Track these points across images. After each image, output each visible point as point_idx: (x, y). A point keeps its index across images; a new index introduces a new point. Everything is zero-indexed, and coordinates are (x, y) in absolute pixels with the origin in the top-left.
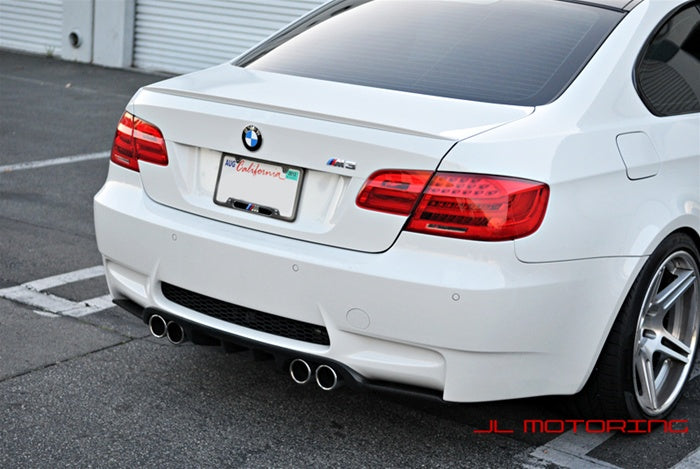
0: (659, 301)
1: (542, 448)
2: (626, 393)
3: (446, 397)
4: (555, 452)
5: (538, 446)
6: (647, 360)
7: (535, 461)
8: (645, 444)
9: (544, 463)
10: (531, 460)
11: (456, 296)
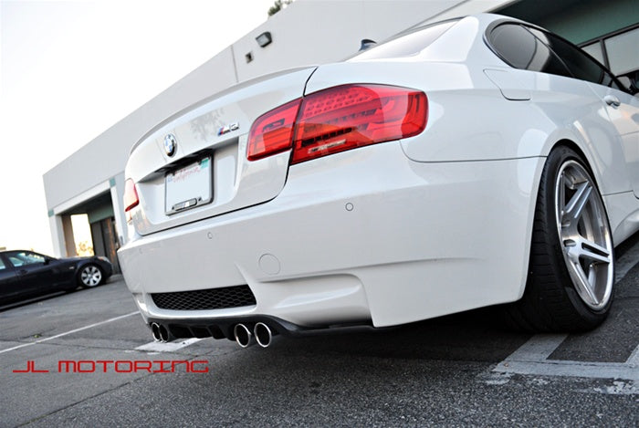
0: (569, 211)
1: (503, 362)
2: (567, 289)
3: (376, 324)
4: (516, 364)
5: (499, 362)
6: (575, 264)
7: (498, 376)
8: (598, 337)
9: (508, 375)
10: (494, 376)
11: (349, 205)
